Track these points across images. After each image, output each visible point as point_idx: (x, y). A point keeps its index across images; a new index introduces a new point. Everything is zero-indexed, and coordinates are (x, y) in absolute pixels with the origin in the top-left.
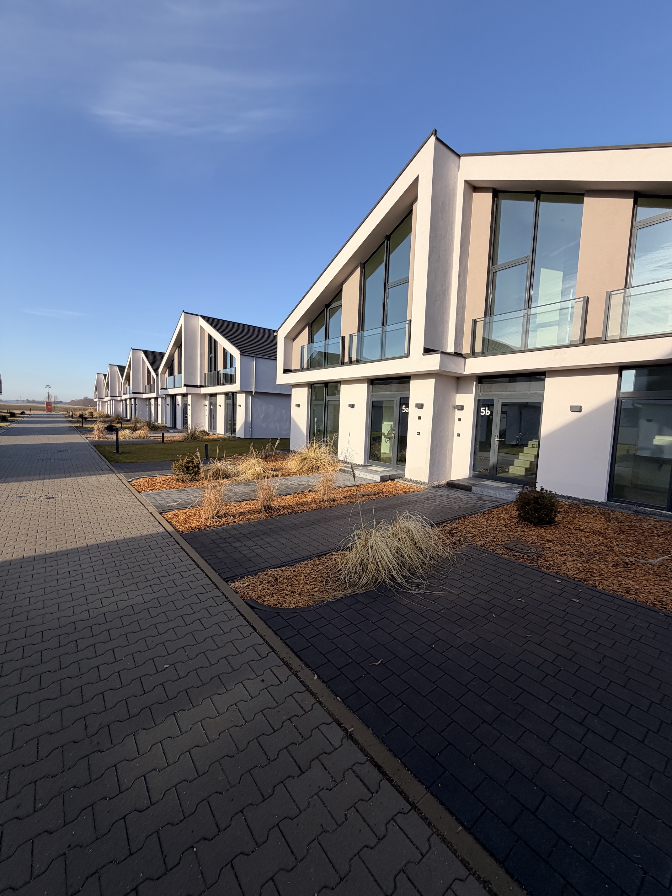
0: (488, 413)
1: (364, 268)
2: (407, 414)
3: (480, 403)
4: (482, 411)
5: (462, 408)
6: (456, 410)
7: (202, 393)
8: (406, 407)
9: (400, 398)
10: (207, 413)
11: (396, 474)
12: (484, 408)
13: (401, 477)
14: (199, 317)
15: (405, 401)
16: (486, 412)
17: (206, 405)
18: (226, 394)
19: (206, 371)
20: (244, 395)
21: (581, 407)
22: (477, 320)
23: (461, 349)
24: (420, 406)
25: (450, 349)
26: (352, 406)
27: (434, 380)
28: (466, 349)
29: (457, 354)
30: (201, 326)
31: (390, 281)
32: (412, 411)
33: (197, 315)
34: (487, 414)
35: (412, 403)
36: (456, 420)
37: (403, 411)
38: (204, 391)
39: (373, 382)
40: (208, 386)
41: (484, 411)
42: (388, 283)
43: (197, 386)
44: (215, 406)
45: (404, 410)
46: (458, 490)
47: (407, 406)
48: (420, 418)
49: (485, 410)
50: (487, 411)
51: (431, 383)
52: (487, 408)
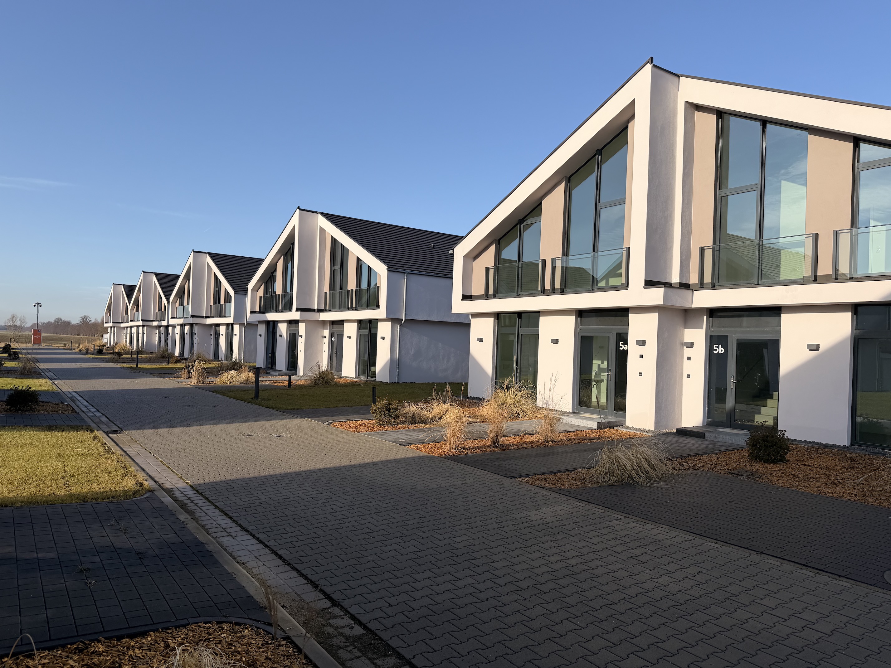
0: (722, 351)
1: (569, 182)
2: (625, 352)
3: (712, 340)
4: (715, 348)
5: (691, 345)
6: (685, 347)
7: (321, 319)
8: (624, 344)
9: (617, 333)
10: (326, 347)
11: (615, 421)
12: (717, 346)
13: (622, 424)
14: (319, 215)
15: (623, 337)
16: (719, 350)
17: (325, 337)
18: (360, 322)
19: (327, 289)
20: (389, 324)
21: (818, 346)
22: (705, 248)
23: (688, 278)
24: (642, 343)
25: (675, 279)
26: (556, 342)
27: (657, 314)
28: (694, 279)
29: (685, 286)
30: (320, 227)
31: (602, 201)
32: (632, 349)
33: (316, 212)
34: (720, 352)
35: (632, 339)
36: (685, 358)
37: (620, 348)
38: (324, 316)
39: (581, 313)
40: (330, 311)
41: (717, 349)
42: (599, 202)
43: (313, 310)
44: (340, 338)
45: (622, 347)
46: (689, 437)
47: (626, 343)
48: (641, 356)
49: (718, 347)
50: (721, 349)
51: (654, 317)
52: (720, 346)
